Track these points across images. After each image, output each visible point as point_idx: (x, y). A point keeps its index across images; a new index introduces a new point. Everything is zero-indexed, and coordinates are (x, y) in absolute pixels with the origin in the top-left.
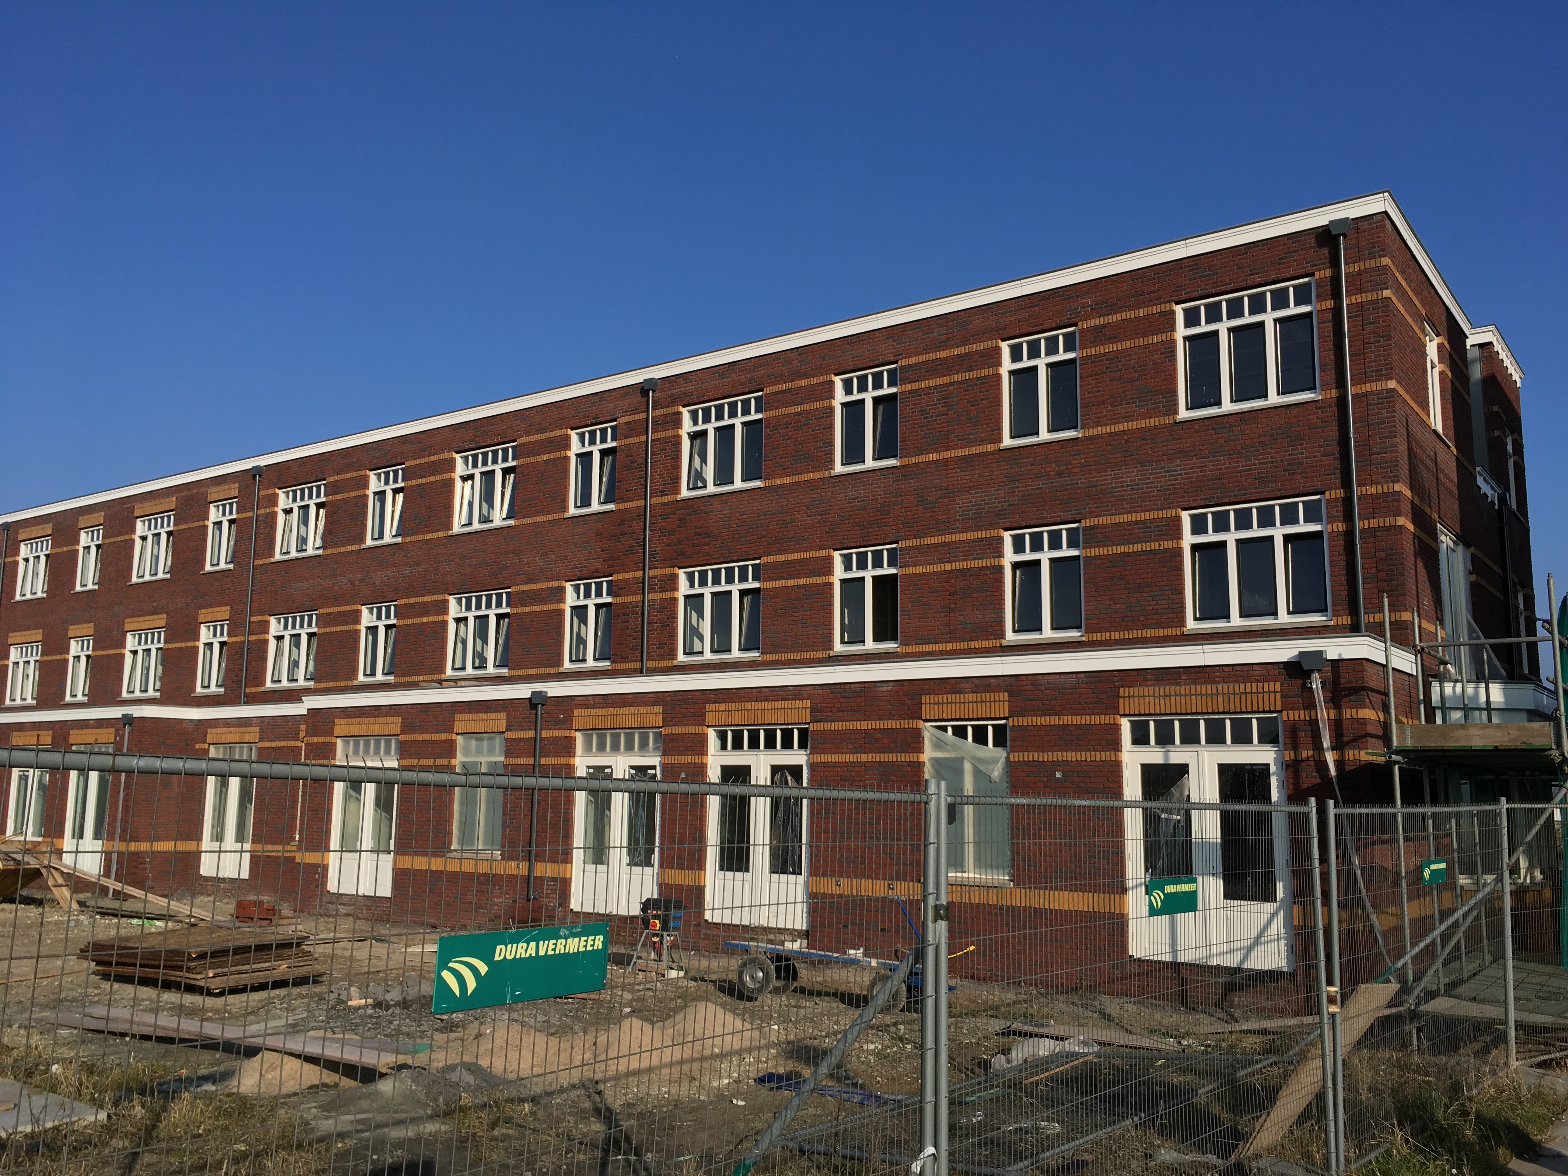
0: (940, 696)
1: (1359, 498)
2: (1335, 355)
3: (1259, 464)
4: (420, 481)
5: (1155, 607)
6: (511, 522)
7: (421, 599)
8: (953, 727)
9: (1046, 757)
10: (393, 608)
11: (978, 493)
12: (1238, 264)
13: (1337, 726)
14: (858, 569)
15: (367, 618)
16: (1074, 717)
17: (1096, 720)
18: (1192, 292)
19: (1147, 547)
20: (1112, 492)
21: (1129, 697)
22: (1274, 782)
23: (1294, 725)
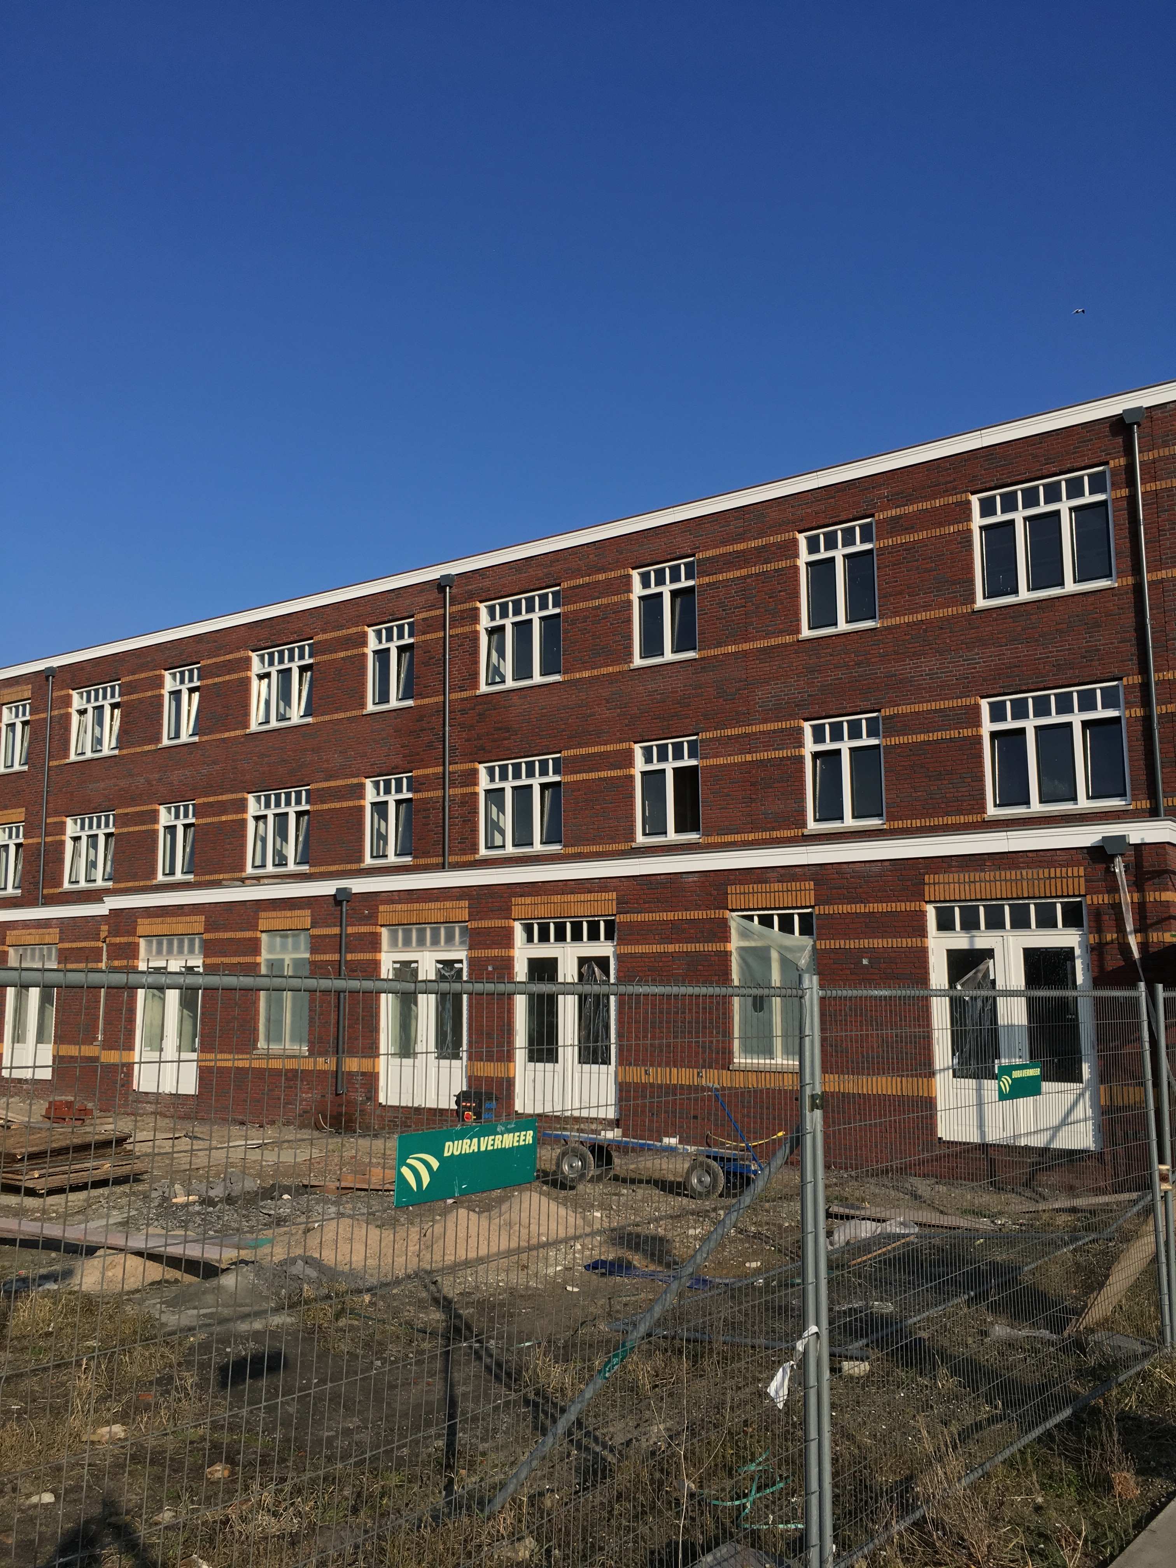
0: (746, 886)
1: (1156, 684)
2: (1131, 541)
3: (1057, 651)
4: (217, 680)
5: (956, 794)
6: (309, 720)
7: (220, 798)
8: (759, 916)
9: (852, 944)
10: (191, 807)
11: (777, 684)
12: (1032, 454)
13: (1141, 909)
14: (658, 761)
15: (165, 817)
16: (880, 905)
17: (902, 906)
18: (989, 481)
19: (947, 735)
20: (911, 681)
21: (934, 884)
22: (1079, 965)
23: (1098, 909)
